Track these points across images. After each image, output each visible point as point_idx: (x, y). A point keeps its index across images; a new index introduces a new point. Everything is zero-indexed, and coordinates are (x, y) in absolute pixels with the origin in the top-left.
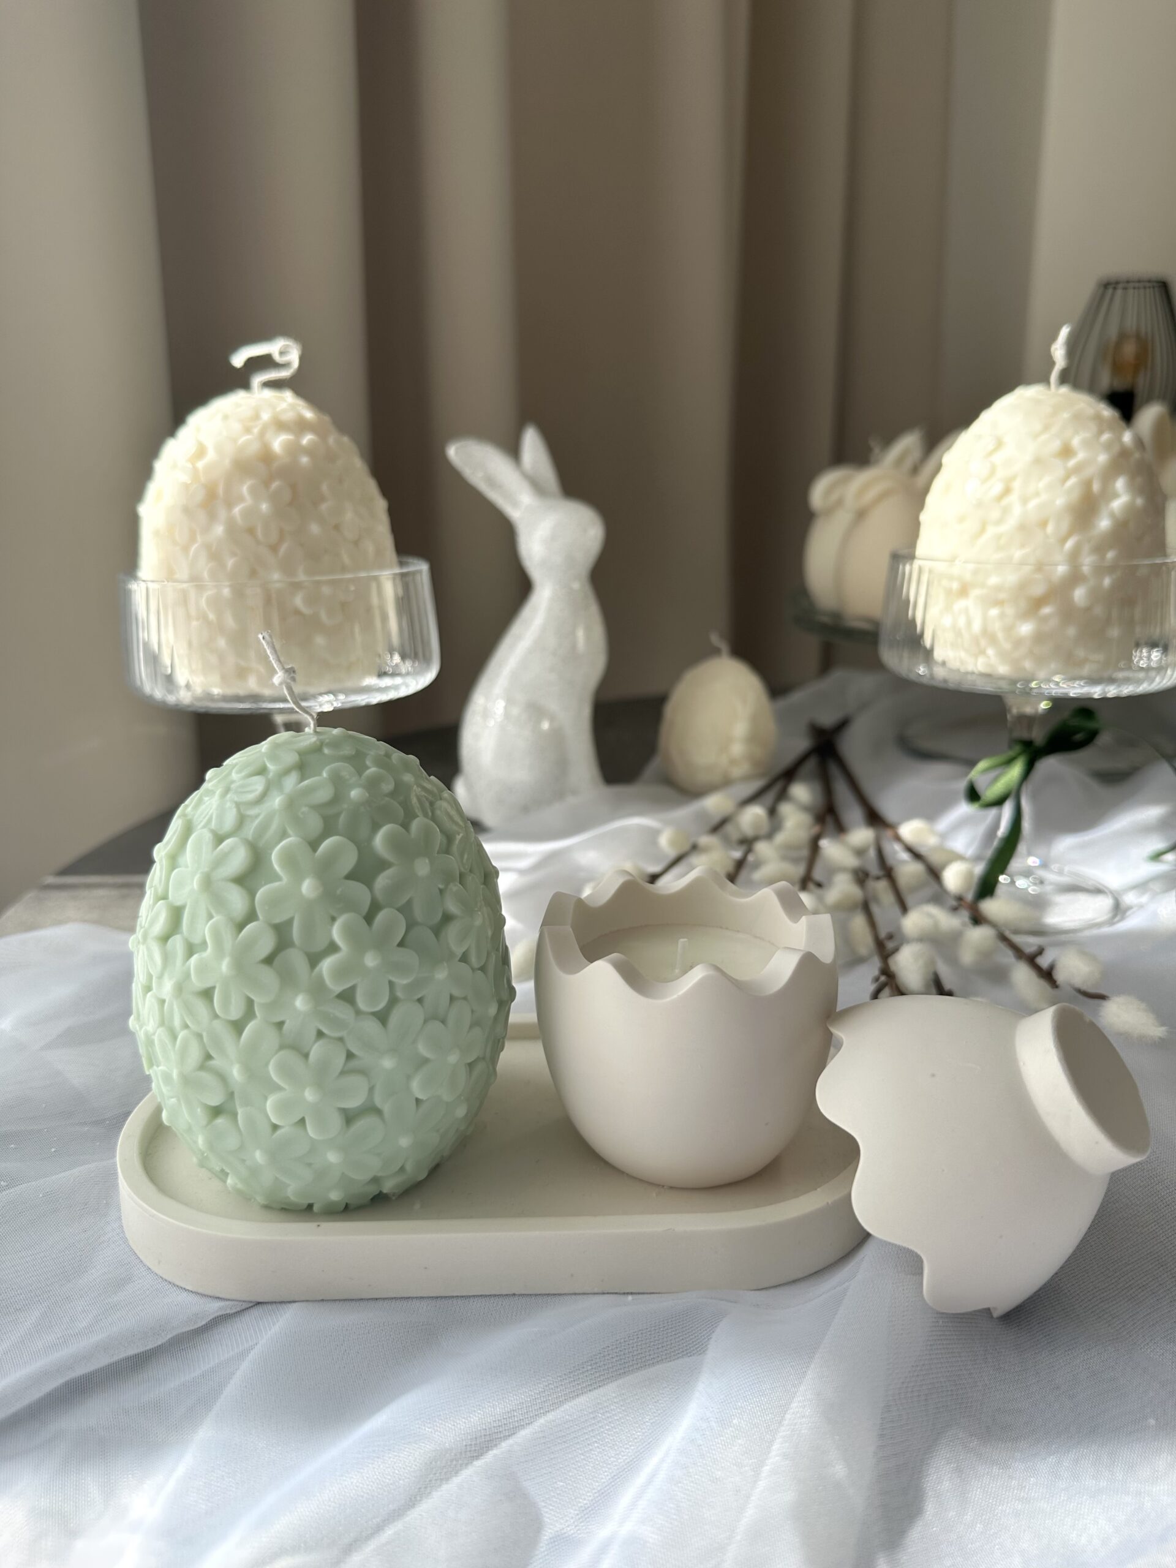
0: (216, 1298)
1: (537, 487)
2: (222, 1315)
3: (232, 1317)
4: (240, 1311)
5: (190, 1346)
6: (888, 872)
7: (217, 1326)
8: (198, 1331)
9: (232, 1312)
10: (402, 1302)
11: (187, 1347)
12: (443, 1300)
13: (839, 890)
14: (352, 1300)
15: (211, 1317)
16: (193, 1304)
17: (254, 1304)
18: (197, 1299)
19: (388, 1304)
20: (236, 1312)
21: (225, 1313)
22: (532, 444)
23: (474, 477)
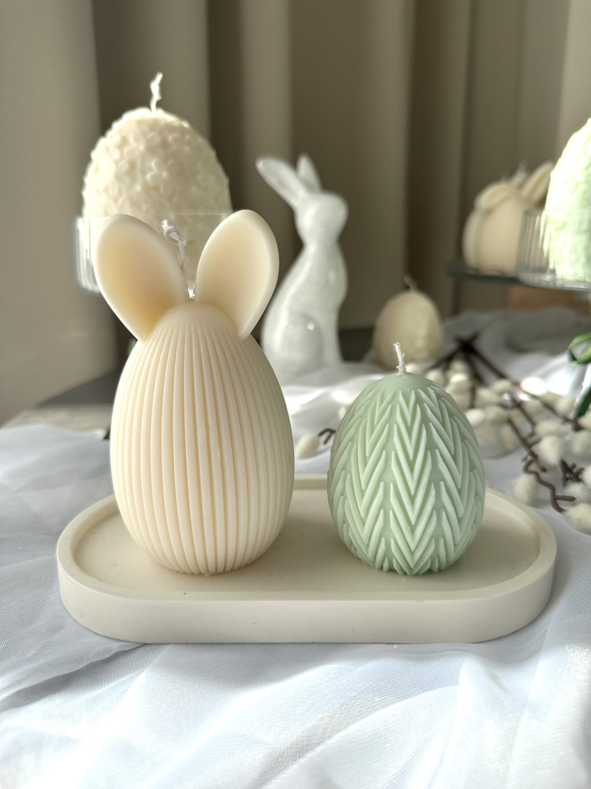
0: (118, 640)
1: (308, 187)
2: (121, 651)
3: (128, 652)
4: (133, 649)
5: (99, 671)
6: (518, 405)
7: (117, 658)
8: (105, 661)
9: (127, 649)
10: (239, 646)
11: (97, 672)
12: (267, 645)
13: (494, 412)
14: (206, 644)
15: (114, 652)
16: (103, 643)
17: (142, 644)
18: (105, 641)
19: (230, 647)
20: (130, 650)
21: (123, 650)
22: (305, 165)
23: (272, 181)
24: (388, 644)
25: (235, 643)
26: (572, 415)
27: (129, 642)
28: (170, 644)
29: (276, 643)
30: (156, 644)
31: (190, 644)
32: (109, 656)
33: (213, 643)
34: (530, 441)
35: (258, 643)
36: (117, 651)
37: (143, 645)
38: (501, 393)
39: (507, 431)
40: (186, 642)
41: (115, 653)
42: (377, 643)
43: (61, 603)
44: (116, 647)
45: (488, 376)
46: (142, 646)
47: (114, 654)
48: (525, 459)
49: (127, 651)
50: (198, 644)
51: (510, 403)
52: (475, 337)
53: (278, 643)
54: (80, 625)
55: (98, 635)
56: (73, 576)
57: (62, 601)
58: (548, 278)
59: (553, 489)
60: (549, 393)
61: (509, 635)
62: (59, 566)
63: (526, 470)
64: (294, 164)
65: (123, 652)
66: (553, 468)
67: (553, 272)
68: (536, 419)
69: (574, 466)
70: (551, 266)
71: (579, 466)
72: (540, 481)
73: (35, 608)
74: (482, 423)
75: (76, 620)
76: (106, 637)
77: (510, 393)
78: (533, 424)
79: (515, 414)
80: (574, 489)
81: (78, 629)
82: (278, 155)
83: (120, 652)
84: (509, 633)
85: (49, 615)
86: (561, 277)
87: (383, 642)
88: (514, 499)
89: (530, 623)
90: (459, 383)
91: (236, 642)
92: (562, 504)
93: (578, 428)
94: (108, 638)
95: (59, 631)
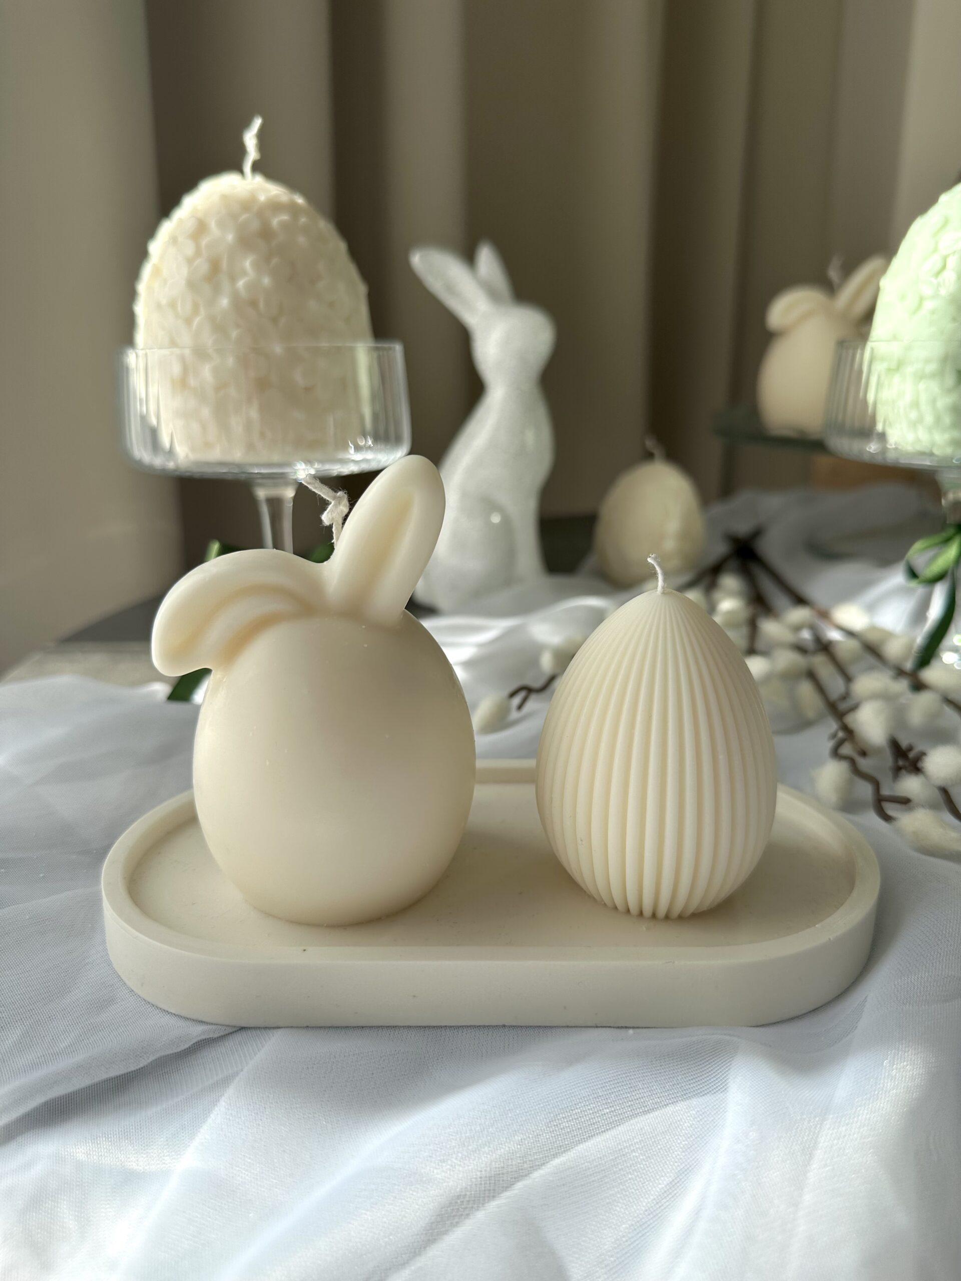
0: (199, 1021)
1: (493, 295)
2: (205, 1039)
3: (216, 1041)
4: (224, 1035)
5: (172, 1070)
6: (825, 647)
7: (200, 1050)
8: (180, 1054)
9: (216, 1036)
10: (389, 1030)
11: (170, 1071)
12: (431, 1029)
13: (786, 659)
14: (337, 1027)
15: (195, 1041)
16: (177, 1027)
17: (238, 1029)
18: (181, 1023)
19: (375, 1032)
20: (220, 1037)
21: (208, 1037)
22: (487, 258)
23: (435, 285)
24: (618, 1027)
25: (381, 1026)
26: (909, 665)
27: (217, 1025)
28: (282, 1027)
29: (446, 1026)
30: (259, 1028)
31: (313, 1027)
32: (187, 1046)
33: (348, 1027)
34: (843, 706)
35: (418, 1027)
36: (200, 1038)
37: (240, 1030)
38: (797, 628)
39: (806, 689)
40: (305, 1025)
41: (196, 1043)
42: (602, 1027)
43: (109, 964)
44: (197, 1032)
45: (779, 599)
46: (238, 1030)
47: (194, 1044)
48: (834, 736)
49: (215, 1039)
50: (325, 1028)
51: (811, 646)
52: (757, 533)
53: (448, 1026)
54: (140, 999)
55: (169, 1014)
56: (129, 921)
57: (110, 961)
58: (873, 447)
59: (877, 785)
60: (873, 628)
61: (805, 1014)
62: (106, 905)
63: (836, 753)
64: (469, 257)
65: (209, 1040)
66: (878, 751)
67: (882, 437)
68: (852, 670)
69: (910, 748)
70: (879, 427)
71: (919, 747)
72: (856, 770)
73: (68, 971)
74: (768, 678)
75: (133, 991)
76: (181, 1017)
77: (813, 628)
78: (848, 679)
79: (820, 663)
80: (911, 785)
81: (137, 1004)
82: (443, 243)
83: (203, 1040)
84: (804, 1011)
85: (91, 983)
86: (894, 446)
87: (611, 1025)
88: (815, 800)
89: (839, 996)
90: (730, 613)
91: (383, 1025)
92: (891, 809)
93: (918, 686)
94: (184, 1018)
95: (107, 1008)
